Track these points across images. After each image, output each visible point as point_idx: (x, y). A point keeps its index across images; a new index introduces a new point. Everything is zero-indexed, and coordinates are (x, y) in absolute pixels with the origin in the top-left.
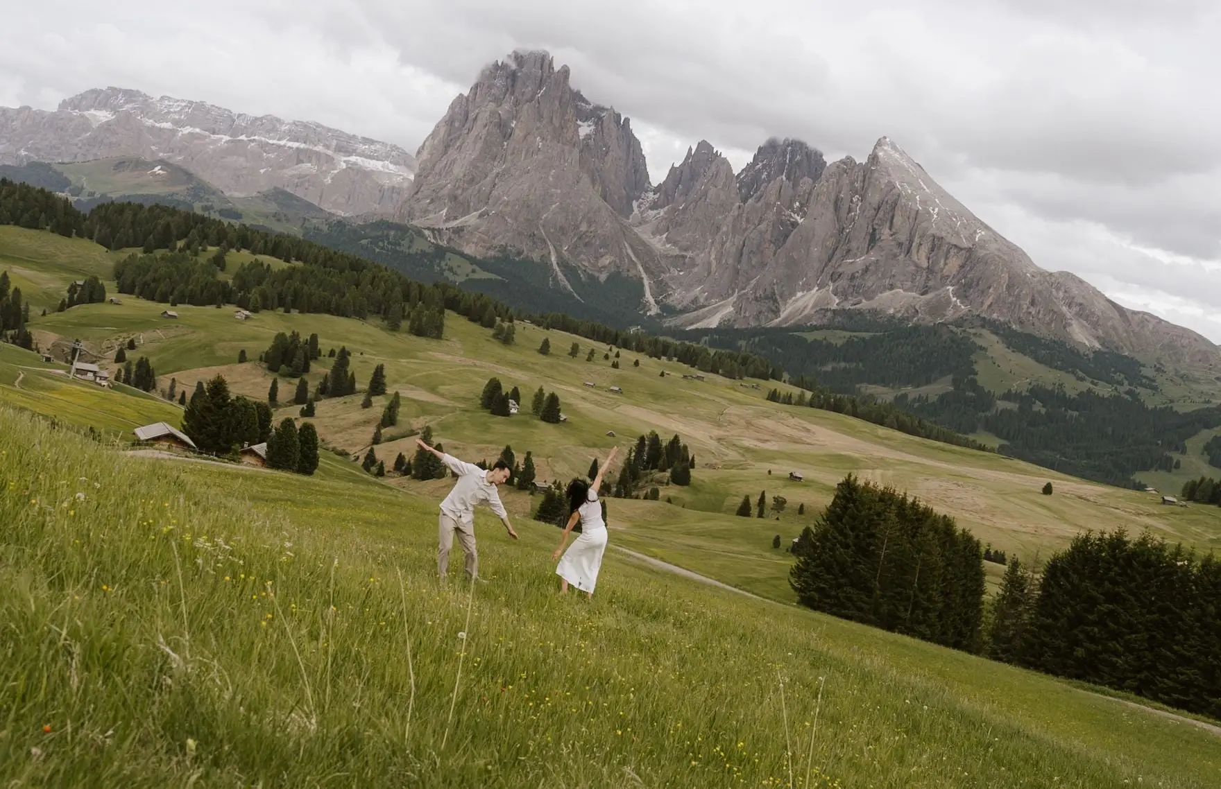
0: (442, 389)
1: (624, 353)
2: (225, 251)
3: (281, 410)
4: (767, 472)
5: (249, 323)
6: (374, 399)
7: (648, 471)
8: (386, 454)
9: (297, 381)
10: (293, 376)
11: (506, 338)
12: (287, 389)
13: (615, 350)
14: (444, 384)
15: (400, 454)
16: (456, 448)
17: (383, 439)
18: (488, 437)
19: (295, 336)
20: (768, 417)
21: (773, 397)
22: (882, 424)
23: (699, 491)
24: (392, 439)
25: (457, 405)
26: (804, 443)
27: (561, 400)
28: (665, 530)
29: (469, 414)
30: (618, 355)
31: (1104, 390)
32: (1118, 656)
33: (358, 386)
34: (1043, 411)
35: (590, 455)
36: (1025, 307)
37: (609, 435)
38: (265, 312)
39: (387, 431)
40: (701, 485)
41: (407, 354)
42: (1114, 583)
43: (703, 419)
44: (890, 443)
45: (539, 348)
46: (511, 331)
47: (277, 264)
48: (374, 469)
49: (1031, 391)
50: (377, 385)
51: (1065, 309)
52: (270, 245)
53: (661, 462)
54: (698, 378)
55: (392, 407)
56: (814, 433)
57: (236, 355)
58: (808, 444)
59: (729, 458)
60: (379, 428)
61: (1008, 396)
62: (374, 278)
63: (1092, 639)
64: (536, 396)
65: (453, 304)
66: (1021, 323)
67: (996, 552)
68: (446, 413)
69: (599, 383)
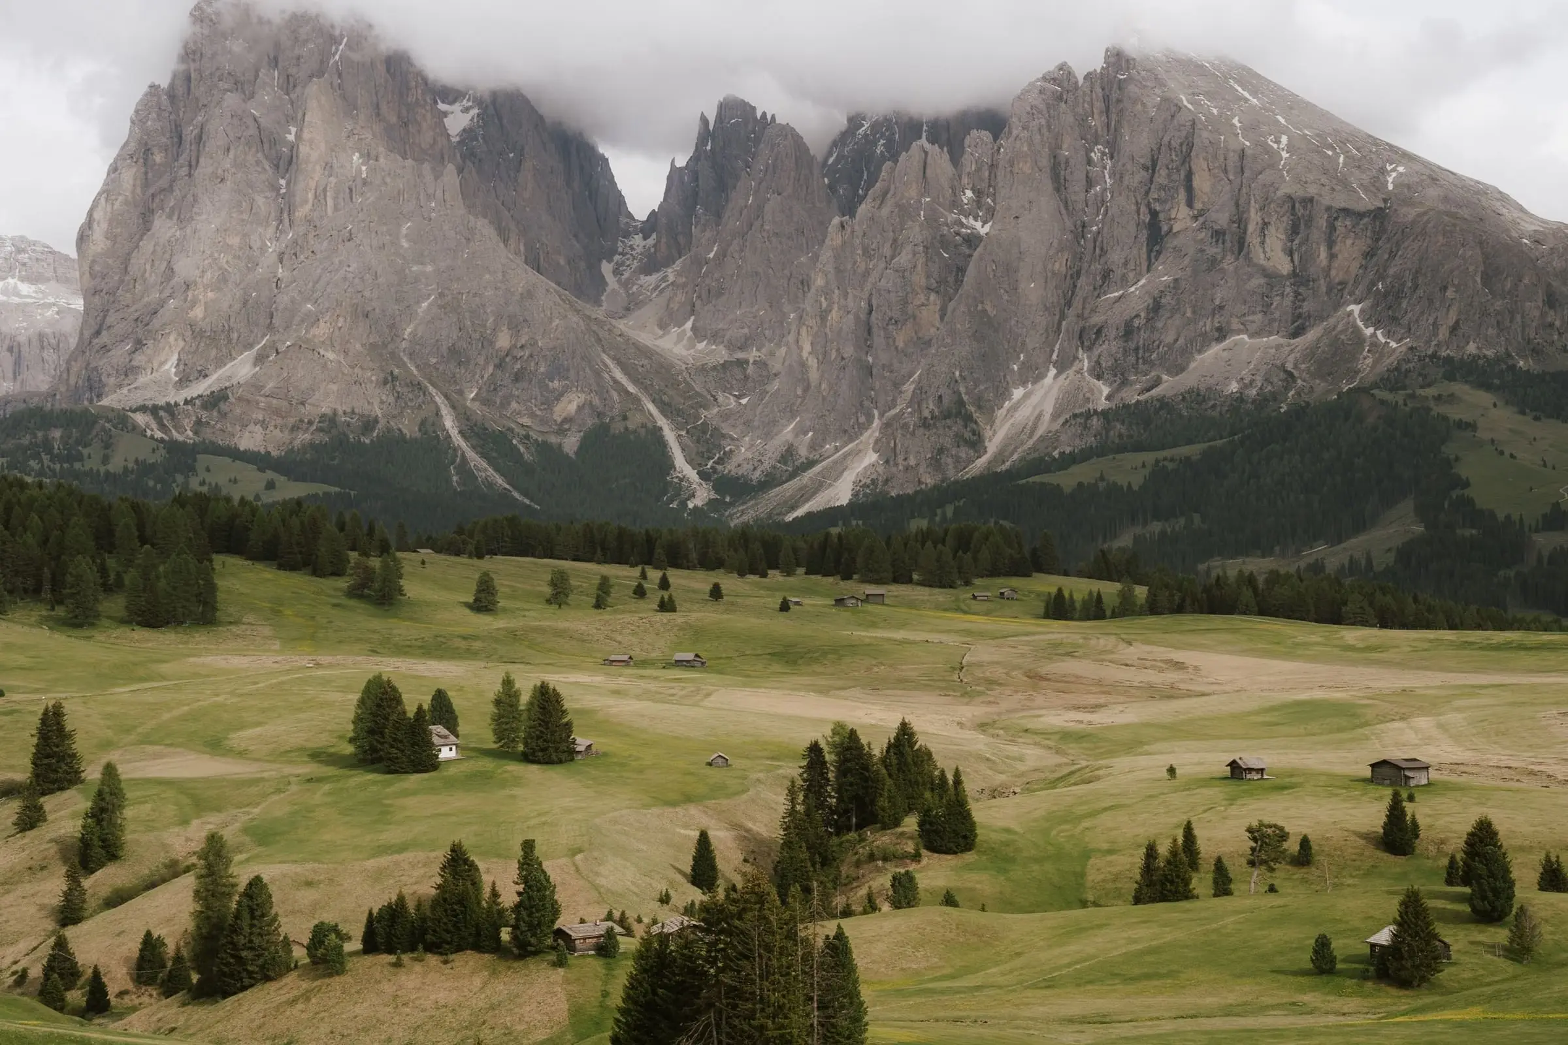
0: (238, 739)
1: (676, 577)
4: (1166, 775)
6: (48, 803)
7: (853, 835)
8: (105, 945)
11: (381, 594)
13: (654, 575)
14: (242, 727)
15: (148, 934)
16: (309, 884)
17: (92, 903)
18: (392, 835)
20: (1069, 654)
21: (1058, 609)
22: (1336, 618)
23: (1012, 860)
24: (117, 899)
25: (288, 770)
26: (1190, 694)
27: (567, 705)
28: (978, 988)
29: (327, 787)
30: (664, 584)
35: (683, 824)
36: (1537, 313)
37: (710, 764)
39: (99, 883)
40: (1007, 844)
41: (130, 673)
43: (926, 687)
44: (1384, 655)
45: (471, 600)
46: (392, 575)
48: (76, 997)
50: (53, 763)
53: (883, 802)
54: (868, 598)
55: (103, 810)
56: (1196, 668)
58: (1203, 695)
59: (1031, 763)
60: (73, 877)
61: (1556, 521)
64: (498, 702)
65: (231, 538)
66: (1536, 352)
68: (265, 796)
69: (637, 653)
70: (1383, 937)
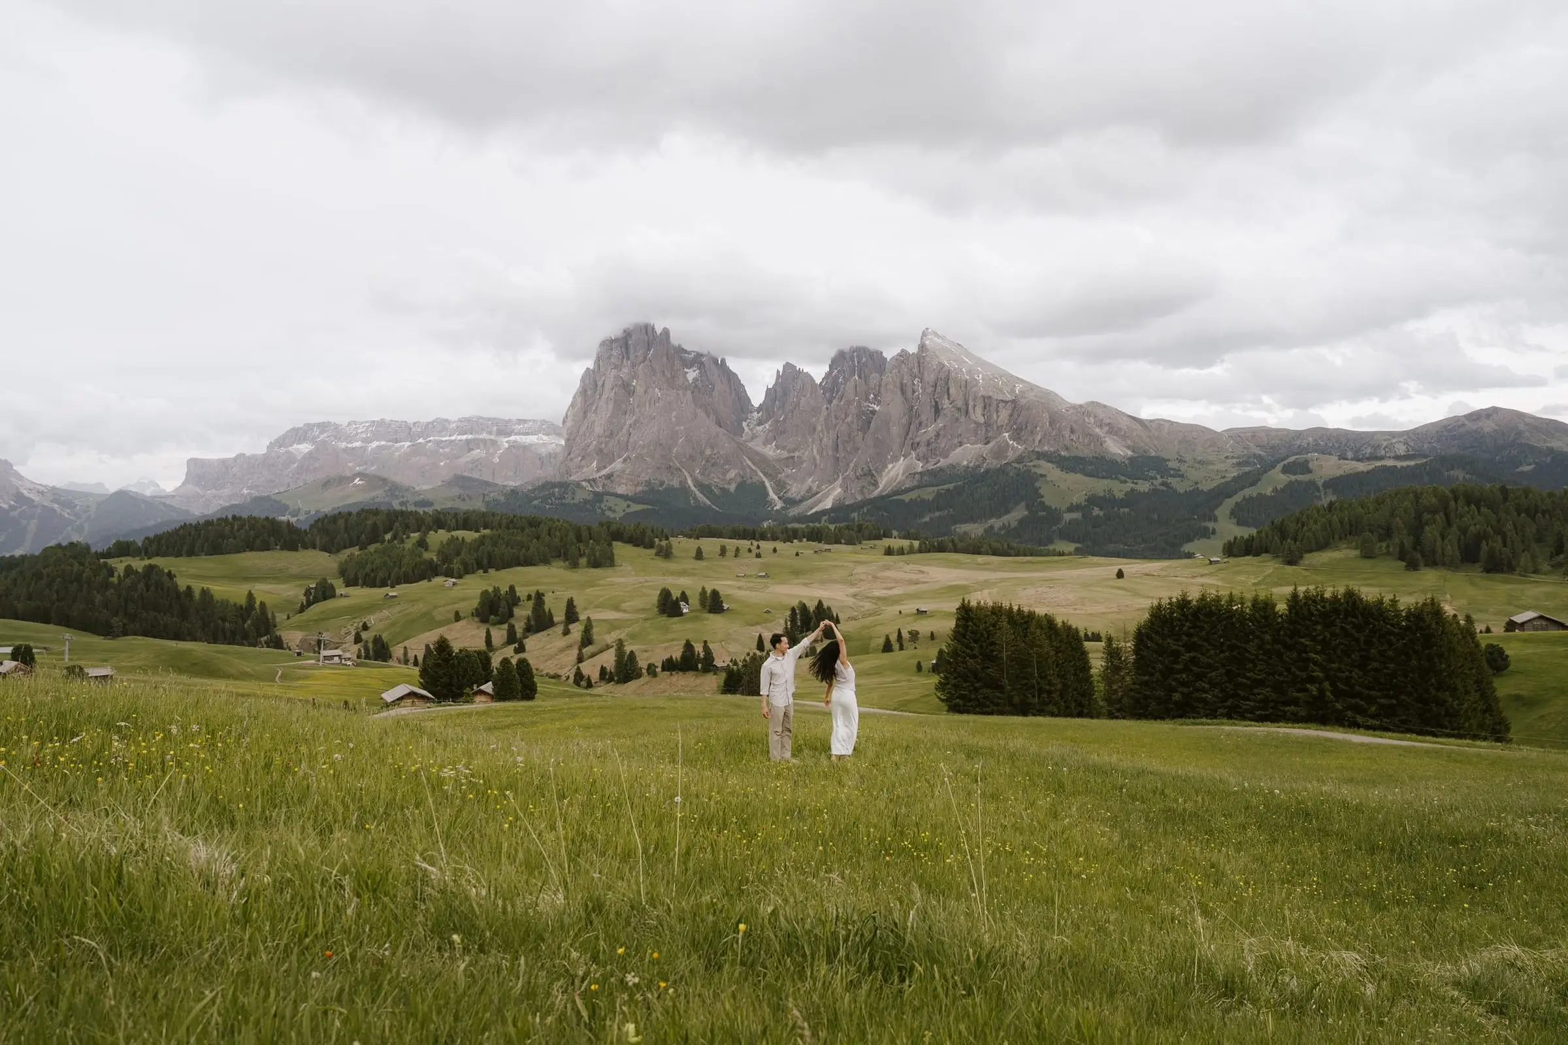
0: (624, 606)
1: (763, 544)
2: (426, 534)
3: (497, 653)
4: (898, 613)
5: (456, 588)
6: (571, 627)
8: (590, 669)
9: (506, 626)
10: (501, 622)
11: (666, 554)
12: (499, 634)
13: (755, 543)
14: (625, 602)
15: (602, 666)
17: (585, 657)
18: (670, 636)
19: (497, 590)
20: (888, 569)
21: (889, 552)
22: (979, 553)
24: (593, 655)
25: (639, 616)
26: (921, 583)
27: (721, 593)
29: (649, 622)
30: (758, 547)
31: (1143, 487)
32: (1206, 692)
33: (556, 619)
34: (1101, 513)
35: (755, 632)
36: (1067, 436)
37: (765, 612)
38: (468, 576)
39: (587, 650)
41: (591, 584)
42: (1189, 635)
43: (838, 583)
44: (990, 567)
45: (694, 556)
46: (669, 547)
47: (469, 536)
48: (583, 683)
49: (1088, 500)
50: (571, 615)
51: (1097, 430)
52: (461, 522)
54: (827, 551)
55: (587, 630)
56: (926, 573)
57: (452, 616)
58: (925, 583)
59: (866, 608)
60: (580, 650)
61: (1072, 508)
62: (550, 530)
63: (1183, 684)
64: (701, 594)
65: (618, 536)
66: (1067, 449)
67: (1093, 633)
68: (632, 625)
69: (748, 573)
70: (934, 662)
